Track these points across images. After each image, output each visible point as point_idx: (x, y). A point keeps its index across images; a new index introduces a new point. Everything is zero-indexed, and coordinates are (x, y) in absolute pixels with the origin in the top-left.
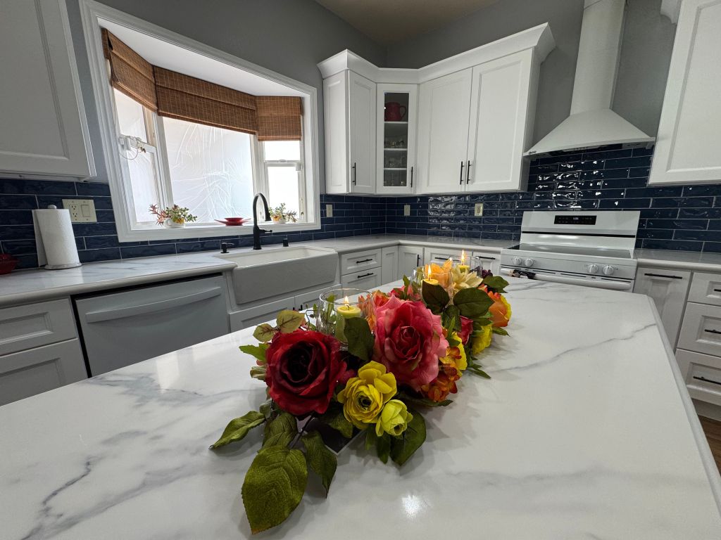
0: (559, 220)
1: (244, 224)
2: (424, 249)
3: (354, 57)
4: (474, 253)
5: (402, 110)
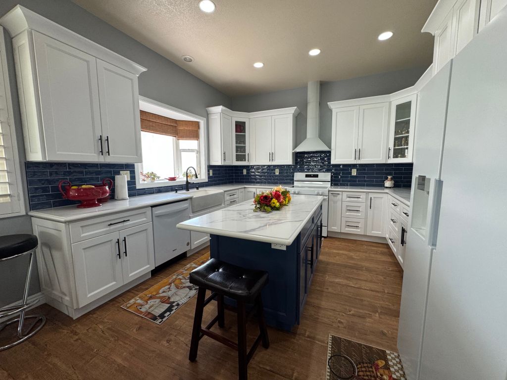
0: (307, 176)
1: (177, 180)
2: (256, 189)
3: (224, 108)
5: (242, 128)
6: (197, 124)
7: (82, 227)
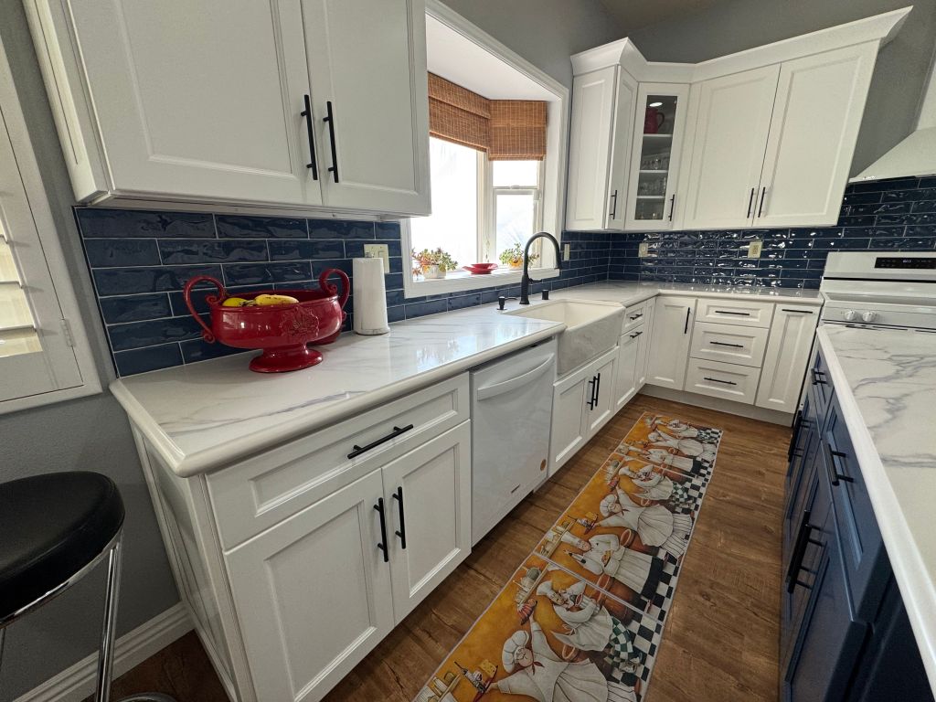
0: (880, 263)
1: (492, 272)
2: (697, 301)
3: (632, 48)
4: (778, 305)
5: (659, 119)
6: (542, 109)
7: (255, 479)
